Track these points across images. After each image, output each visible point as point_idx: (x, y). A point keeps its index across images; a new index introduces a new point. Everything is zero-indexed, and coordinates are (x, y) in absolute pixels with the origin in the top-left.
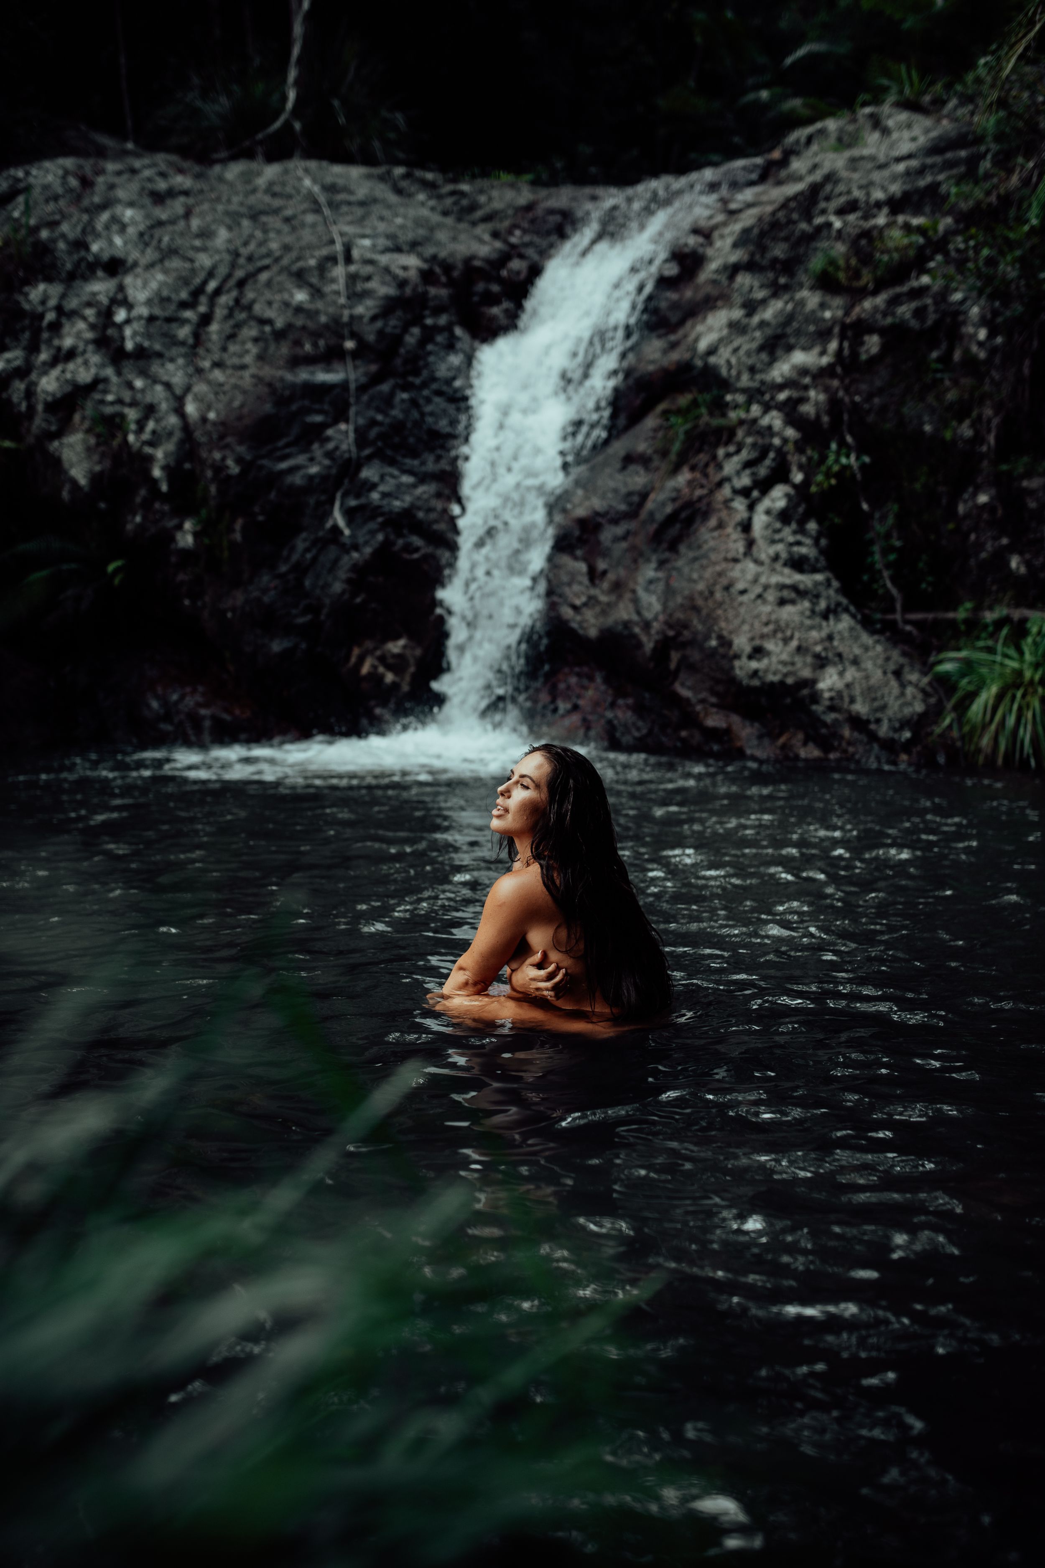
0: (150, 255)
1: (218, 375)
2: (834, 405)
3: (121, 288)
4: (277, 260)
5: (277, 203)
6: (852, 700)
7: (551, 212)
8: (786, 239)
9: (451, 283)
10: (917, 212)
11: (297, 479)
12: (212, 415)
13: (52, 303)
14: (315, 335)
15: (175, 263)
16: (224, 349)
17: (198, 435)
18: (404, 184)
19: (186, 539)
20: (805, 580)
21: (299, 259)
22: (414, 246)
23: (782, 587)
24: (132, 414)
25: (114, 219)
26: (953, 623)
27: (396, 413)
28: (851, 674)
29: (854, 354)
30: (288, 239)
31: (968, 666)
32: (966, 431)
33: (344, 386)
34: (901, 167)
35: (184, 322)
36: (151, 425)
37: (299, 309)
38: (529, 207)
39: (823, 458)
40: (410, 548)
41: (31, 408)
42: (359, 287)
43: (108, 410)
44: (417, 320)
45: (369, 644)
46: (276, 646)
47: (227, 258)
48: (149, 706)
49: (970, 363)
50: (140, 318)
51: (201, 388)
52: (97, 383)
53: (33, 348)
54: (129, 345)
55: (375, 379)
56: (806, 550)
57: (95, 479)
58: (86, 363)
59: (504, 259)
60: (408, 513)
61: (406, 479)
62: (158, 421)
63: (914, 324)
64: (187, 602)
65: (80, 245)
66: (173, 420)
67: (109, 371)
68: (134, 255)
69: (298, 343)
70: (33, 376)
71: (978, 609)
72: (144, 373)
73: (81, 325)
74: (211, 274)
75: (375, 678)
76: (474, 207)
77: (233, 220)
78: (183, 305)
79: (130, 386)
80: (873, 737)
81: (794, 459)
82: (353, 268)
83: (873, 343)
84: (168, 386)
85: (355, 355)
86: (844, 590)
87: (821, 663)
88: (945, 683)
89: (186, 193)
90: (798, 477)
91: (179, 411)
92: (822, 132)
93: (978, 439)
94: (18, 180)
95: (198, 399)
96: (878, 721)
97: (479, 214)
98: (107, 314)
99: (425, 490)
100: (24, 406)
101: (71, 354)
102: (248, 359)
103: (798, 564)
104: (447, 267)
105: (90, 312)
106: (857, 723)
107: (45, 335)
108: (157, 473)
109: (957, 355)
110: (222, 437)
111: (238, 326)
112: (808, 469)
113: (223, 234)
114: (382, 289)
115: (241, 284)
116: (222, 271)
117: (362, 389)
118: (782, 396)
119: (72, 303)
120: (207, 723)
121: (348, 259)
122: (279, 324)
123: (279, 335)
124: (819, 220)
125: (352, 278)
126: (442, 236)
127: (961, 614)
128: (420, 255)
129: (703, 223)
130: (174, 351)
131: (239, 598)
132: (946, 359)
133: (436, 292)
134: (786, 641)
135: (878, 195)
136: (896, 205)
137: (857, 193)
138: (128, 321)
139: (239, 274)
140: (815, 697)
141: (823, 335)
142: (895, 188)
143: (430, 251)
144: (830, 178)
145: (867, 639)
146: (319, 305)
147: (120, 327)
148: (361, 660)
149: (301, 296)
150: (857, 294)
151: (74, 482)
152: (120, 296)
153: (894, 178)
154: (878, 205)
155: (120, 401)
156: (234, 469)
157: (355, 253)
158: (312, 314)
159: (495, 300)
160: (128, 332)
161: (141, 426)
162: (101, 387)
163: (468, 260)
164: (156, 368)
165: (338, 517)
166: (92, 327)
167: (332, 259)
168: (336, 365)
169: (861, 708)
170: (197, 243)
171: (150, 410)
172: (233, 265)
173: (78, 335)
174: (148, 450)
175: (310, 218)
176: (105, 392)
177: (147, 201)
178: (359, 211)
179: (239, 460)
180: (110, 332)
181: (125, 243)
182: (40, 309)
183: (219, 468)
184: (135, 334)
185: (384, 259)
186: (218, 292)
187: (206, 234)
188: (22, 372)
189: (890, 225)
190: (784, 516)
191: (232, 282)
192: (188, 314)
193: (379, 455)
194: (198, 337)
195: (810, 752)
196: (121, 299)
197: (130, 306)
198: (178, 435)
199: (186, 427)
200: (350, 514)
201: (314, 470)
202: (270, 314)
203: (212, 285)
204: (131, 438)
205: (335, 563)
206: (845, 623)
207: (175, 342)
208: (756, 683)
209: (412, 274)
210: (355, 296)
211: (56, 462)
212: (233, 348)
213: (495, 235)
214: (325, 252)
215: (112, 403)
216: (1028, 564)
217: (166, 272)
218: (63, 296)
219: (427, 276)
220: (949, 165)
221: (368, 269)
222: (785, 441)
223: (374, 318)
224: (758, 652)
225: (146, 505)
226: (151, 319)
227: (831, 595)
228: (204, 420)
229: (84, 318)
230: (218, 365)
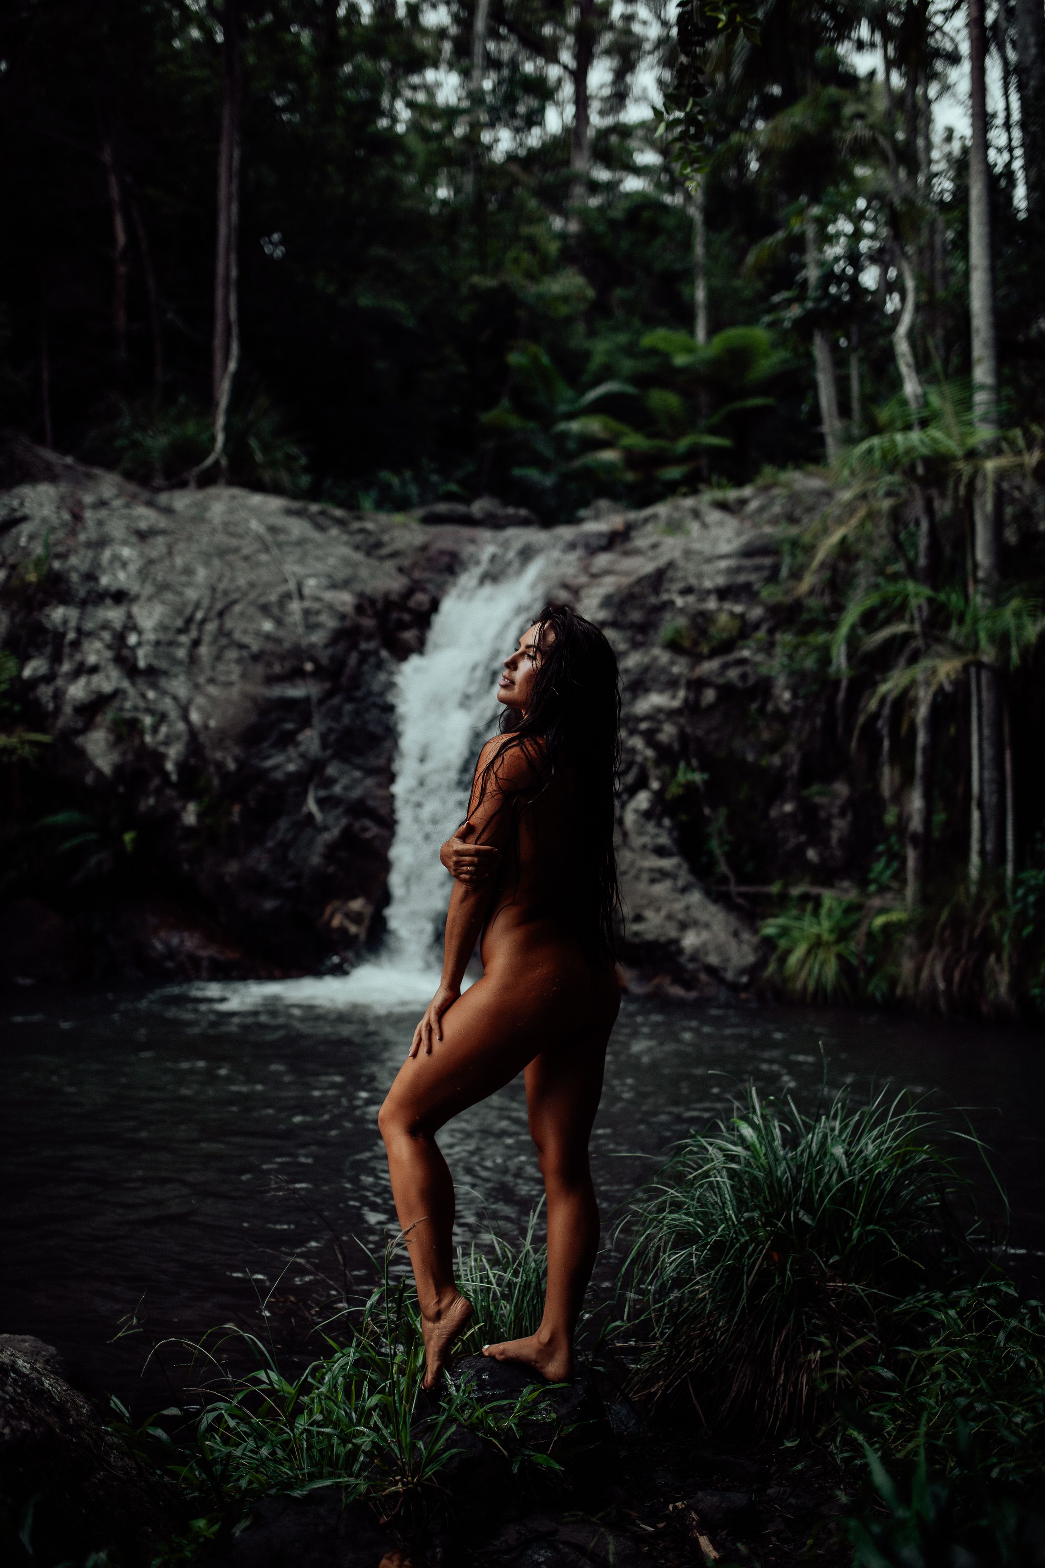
0: (148, 590)
1: (212, 690)
2: (682, 736)
3: (130, 616)
4: (245, 594)
5: (234, 542)
6: (707, 954)
7: (442, 553)
8: (641, 607)
9: (377, 615)
10: (737, 601)
11: (278, 775)
12: (212, 723)
13: (73, 623)
14: (282, 658)
15: (169, 596)
16: (213, 668)
17: (203, 738)
18: (321, 520)
19: (190, 817)
20: (667, 863)
21: (261, 595)
22: (345, 584)
23: (652, 870)
24: (148, 721)
25: (116, 558)
26: (768, 896)
27: (346, 721)
28: (705, 935)
29: (697, 701)
30: (253, 576)
31: (785, 931)
32: (776, 760)
33: (307, 700)
34: (723, 564)
35: (179, 645)
36: (164, 729)
37: (268, 637)
38: (424, 548)
39: (674, 774)
40: (365, 829)
41: (58, 710)
42: (313, 619)
43: (127, 715)
44: (354, 646)
45: (337, 904)
46: (270, 905)
47: (207, 593)
48: (154, 948)
49: (778, 715)
50: (148, 642)
51: (200, 700)
52: (117, 693)
53: (56, 659)
54: (142, 664)
55: (328, 695)
56: (664, 840)
57: (118, 769)
58: (108, 677)
59: (409, 592)
60: (361, 801)
61: (358, 774)
62: (170, 726)
63: (740, 685)
64: (186, 867)
65: (90, 577)
66: (181, 726)
67: (126, 684)
68: (134, 588)
69: (269, 665)
70: (60, 682)
71: (786, 885)
72: (154, 686)
73: (98, 645)
74: (197, 606)
75: (343, 930)
76: (379, 545)
77: (207, 558)
78: (180, 631)
79: (143, 696)
80: (722, 981)
81: (653, 772)
82: (307, 604)
83: (710, 695)
84: (175, 698)
85: (314, 674)
86: (693, 870)
87: (683, 926)
88: (768, 944)
89: (163, 532)
90: (655, 785)
91: (185, 718)
92: (655, 517)
93: (785, 766)
94: (14, 510)
95: (200, 709)
96: (725, 970)
97: (385, 551)
98: (120, 637)
99: (370, 782)
100: (51, 706)
101: (94, 669)
102: (234, 677)
103: (661, 852)
104: (372, 602)
105: (107, 636)
106: (712, 971)
107: (67, 650)
108: (169, 766)
109: (770, 707)
110: (221, 740)
111: (223, 649)
112: (665, 782)
113: (201, 574)
114: (331, 623)
115: (221, 614)
116: (206, 602)
117: (321, 702)
118: (644, 726)
119: (89, 626)
120: (205, 964)
121: (301, 597)
122: (255, 647)
123: (256, 658)
124: (665, 597)
125: (307, 613)
126: (364, 573)
127: (775, 888)
128: (352, 592)
129: (570, 581)
130: (176, 669)
131: (233, 867)
132: (762, 710)
133: (368, 623)
134: (658, 910)
135: (708, 584)
136: (723, 594)
137: (693, 581)
138: (139, 644)
139: (219, 606)
140: (680, 951)
141: (672, 684)
142: (721, 581)
143: (358, 587)
144: (671, 565)
145: (713, 908)
146: (282, 633)
147: (133, 649)
148: (332, 916)
149: (268, 626)
150: (697, 658)
151: (99, 773)
152: (130, 625)
153: (719, 572)
154: (709, 592)
155: (136, 708)
156: (232, 766)
157: (306, 591)
158: (278, 641)
159: (405, 626)
160: (141, 653)
161: (155, 729)
162: (120, 696)
163: (386, 596)
164: (163, 682)
165: (312, 805)
166: (109, 647)
167: (288, 596)
168: (299, 682)
169: (713, 960)
170: (184, 579)
171: (162, 717)
172: (213, 599)
173: (98, 652)
174: (162, 749)
175: (264, 557)
176: (125, 699)
177: (134, 539)
178: (298, 552)
179: (236, 759)
180: (125, 652)
181: (129, 577)
182: (61, 630)
183: (220, 766)
184: (146, 656)
185: (329, 596)
186: (204, 621)
187: (188, 571)
188: (49, 678)
189: (720, 610)
190: (647, 815)
191: (213, 613)
192: (184, 639)
193: (337, 756)
194: (193, 659)
195: (677, 991)
196: (131, 625)
197: (140, 633)
198: (185, 738)
199: (193, 732)
200: (320, 802)
201: (292, 767)
202: (247, 640)
203: (199, 615)
204: (148, 739)
205: (311, 842)
206: (695, 897)
207: (176, 662)
208: (637, 940)
209: (349, 609)
210: (311, 627)
211: (81, 754)
212: (221, 667)
213: (401, 570)
214: (282, 589)
215: (130, 711)
216: (821, 855)
217: (163, 602)
218: (81, 619)
219: (359, 609)
220: (758, 569)
221: (316, 606)
222: (646, 759)
223: (326, 646)
224: (639, 918)
225: (159, 792)
226: (158, 643)
227: (685, 877)
228: (206, 727)
229: (101, 639)
230: (212, 681)
